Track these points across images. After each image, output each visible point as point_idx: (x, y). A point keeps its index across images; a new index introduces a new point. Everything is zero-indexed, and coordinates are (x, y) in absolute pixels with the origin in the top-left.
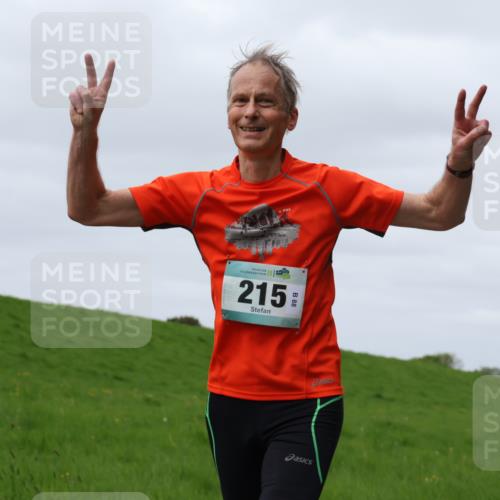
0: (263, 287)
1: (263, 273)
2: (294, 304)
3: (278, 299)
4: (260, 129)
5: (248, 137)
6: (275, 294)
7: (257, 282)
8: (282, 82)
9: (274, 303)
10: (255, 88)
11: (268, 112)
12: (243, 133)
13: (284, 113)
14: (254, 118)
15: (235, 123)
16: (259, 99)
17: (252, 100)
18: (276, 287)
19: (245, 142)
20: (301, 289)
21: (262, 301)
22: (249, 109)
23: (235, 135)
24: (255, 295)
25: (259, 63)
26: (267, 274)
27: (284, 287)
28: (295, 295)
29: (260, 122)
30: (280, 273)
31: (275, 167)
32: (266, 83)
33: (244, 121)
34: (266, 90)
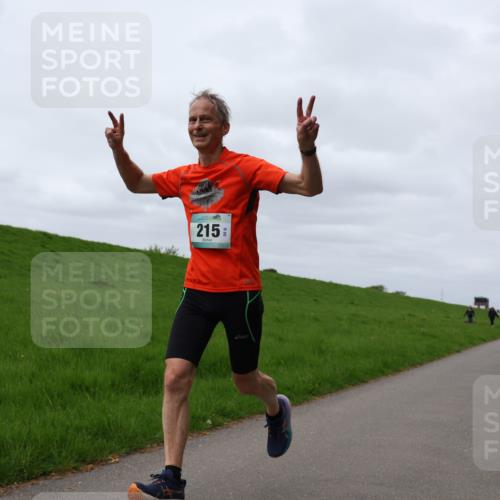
0: (207, 227)
1: (206, 218)
2: (225, 234)
3: (215, 232)
4: (204, 136)
5: (198, 141)
6: (213, 230)
7: (204, 224)
8: (216, 108)
9: (213, 235)
10: (200, 112)
11: (208, 125)
12: (196, 139)
13: (218, 125)
14: (199, 129)
15: (191, 132)
16: (203, 118)
17: (198, 120)
18: (214, 226)
19: (197, 144)
20: (228, 226)
21: (207, 235)
22: (197, 124)
23: (192, 140)
24: (204, 232)
25: (202, 98)
26: (208, 219)
27: (218, 225)
28: (225, 229)
29: (204, 131)
30: (215, 218)
31: (215, 157)
32: (206, 109)
33: (195, 132)
34: (206, 113)
